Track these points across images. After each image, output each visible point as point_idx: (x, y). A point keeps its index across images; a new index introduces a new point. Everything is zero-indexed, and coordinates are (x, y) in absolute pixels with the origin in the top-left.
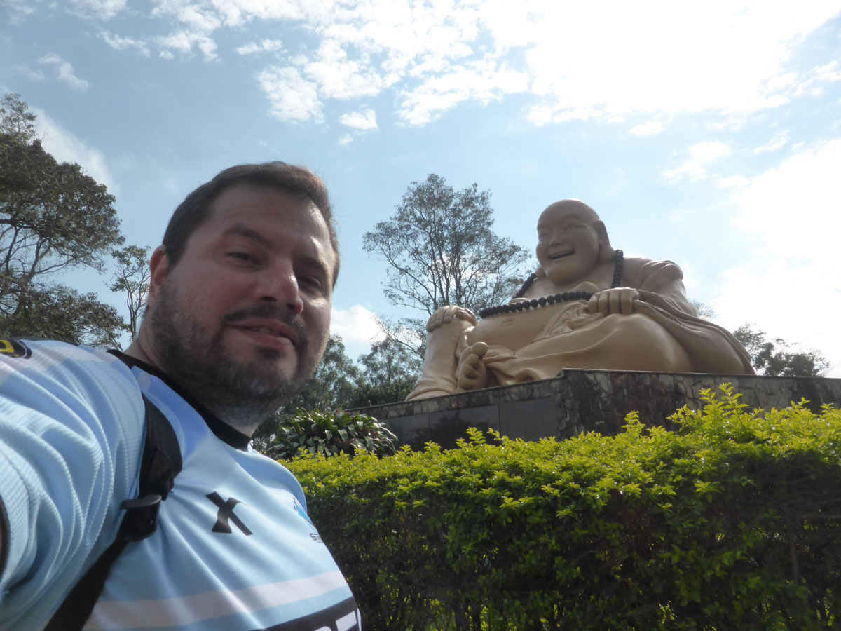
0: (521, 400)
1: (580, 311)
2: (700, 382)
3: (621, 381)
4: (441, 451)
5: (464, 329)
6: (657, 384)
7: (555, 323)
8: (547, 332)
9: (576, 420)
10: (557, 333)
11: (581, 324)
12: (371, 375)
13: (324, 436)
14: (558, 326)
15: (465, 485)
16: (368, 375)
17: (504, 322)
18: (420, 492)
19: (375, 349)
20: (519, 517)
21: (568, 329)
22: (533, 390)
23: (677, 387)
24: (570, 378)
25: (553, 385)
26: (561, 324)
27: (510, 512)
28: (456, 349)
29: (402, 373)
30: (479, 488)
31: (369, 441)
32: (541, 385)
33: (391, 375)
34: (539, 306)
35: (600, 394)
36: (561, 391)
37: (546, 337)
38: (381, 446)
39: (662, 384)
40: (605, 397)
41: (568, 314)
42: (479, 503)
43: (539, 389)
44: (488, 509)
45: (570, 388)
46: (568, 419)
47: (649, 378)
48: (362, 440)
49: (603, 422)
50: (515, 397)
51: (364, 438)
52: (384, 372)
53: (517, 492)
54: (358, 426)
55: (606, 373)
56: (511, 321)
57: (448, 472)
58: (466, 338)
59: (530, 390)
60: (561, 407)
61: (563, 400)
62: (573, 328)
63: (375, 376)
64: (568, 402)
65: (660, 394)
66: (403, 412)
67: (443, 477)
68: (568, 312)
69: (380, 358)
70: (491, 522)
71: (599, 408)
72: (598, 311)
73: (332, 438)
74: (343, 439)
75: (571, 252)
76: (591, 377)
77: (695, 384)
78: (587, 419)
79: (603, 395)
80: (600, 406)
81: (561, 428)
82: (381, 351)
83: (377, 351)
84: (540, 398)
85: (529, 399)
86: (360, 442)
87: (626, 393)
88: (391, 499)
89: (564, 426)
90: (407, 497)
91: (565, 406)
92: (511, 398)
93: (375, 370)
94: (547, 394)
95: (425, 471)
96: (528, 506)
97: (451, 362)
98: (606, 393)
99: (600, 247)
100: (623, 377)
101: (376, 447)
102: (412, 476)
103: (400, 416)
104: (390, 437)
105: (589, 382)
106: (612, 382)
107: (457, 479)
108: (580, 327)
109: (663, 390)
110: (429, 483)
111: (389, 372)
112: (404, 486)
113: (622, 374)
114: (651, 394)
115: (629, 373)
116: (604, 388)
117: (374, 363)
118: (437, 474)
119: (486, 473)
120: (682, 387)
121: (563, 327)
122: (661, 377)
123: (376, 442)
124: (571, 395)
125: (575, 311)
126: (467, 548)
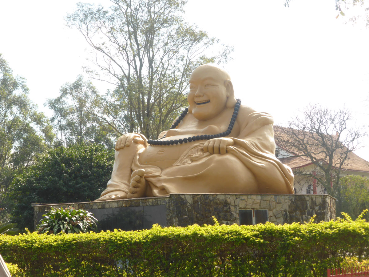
0: (153, 205)
1: (199, 150)
2: (239, 198)
3: (198, 198)
4: (110, 232)
5: (138, 151)
6: (216, 199)
7: (185, 156)
8: (179, 162)
9: (174, 216)
10: (184, 163)
11: (196, 159)
12: (59, 122)
13: (66, 220)
14: (185, 159)
15: (112, 240)
16: (56, 122)
17: (159, 151)
18: (105, 241)
19: (64, 92)
20: (121, 244)
21: (190, 162)
22: (158, 201)
23: (226, 200)
24: (173, 197)
25: (166, 199)
26: (187, 158)
27: (119, 244)
28: (132, 164)
29: (96, 119)
30: (115, 240)
31: (85, 222)
32: (161, 199)
33: (82, 122)
34: (179, 143)
35: (187, 204)
36: (169, 203)
37: (178, 164)
38: (90, 224)
39: (218, 199)
40: (189, 206)
41: (192, 151)
42: (114, 242)
43: (160, 201)
44: (116, 243)
45: (172, 202)
46: (171, 215)
47: (212, 197)
48: (82, 222)
49: (187, 216)
50: (151, 204)
51: (83, 221)
52: (74, 118)
53: (120, 241)
54: (80, 216)
55: (191, 195)
56: (163, 151)
57: (110, 237)
58: (138, 157)
59: (156, 201)
60: (168, 210)
61: (169, 207)
62: (192, 161)
63: (64, 123)
64: (171, 208)
65: (217, 204)
66: (100, 207)
67: (109, 238)
68: (192, 150)
69: (70, 102)
70: (116, 246)
71: (186, 210)
72: (208, 151)
73: (69, 221)
74: (74, 221)
75: (208, 102)
76: (183, 197)
77: (236, 199)
78: (179, 215)
79: (188, 204)
80: (186, 209)
81: (168, 219)
82: (71, 94)
83: (66, 93)
84: (161, 205)
85: (156, 205)
86: (81, 222)
87: (199, 204)
88: (100, 242)
89: (169, 218)
90: (103, 241)
91: (170, 210)
92: (149, 204)
93: (64, 116)
94: (163, 204)
95: (106, 237)
96: (122, 243)
97: (127, 172)
98: (189, 203)
99: (228, 97)
100: (199, 196)
101: (88, 225)
102: (104, 238)
103: (99, 208)
104: (94, 220)
105: (182, 199)
106: (193, 199)
107: (111, 238)
108: (196, 161)
109: (218, 202)
110: (106, 239)
111: (80, 117)
112: (102, 239)
113: (198, 195)
114: (212, 204)
115: (202, 195)
116: (189, 202)
117: (63, 108)
118: (108, 238)
119: (116, 237)
120: (229, 200)
121: (187, 160)
122: (218, 196)
123: (88, 222)
124: (173, 205)
125: (196, 149)
126: (112, 249)
